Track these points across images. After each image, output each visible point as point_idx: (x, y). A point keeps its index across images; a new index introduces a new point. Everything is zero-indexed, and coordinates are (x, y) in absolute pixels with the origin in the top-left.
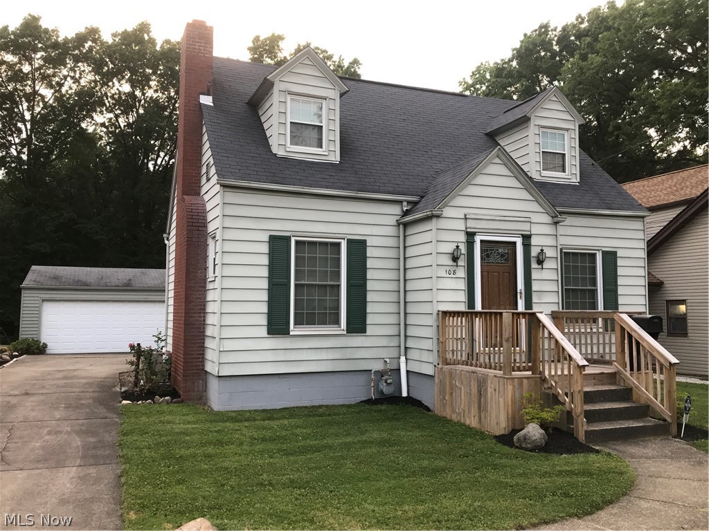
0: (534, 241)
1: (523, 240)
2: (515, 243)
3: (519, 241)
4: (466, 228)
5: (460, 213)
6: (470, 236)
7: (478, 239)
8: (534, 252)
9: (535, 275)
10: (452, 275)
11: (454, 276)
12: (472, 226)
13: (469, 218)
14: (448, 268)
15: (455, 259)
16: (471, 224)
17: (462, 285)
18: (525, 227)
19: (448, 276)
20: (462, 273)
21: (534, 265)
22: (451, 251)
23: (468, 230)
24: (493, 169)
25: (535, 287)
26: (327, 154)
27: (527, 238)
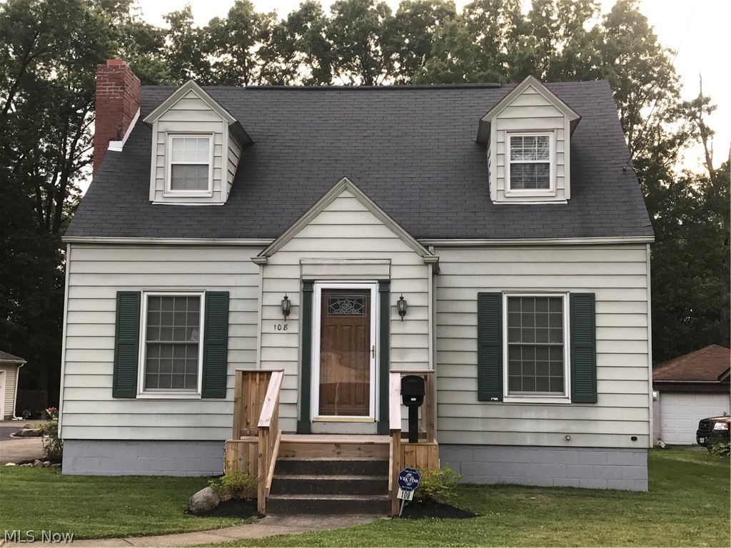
0: (394, 287)
1: (380, 286)
2: (369, 291)
3: (375, 289)
4: (301, 276)
5: (294, 259)
6: (308, 285)
7: (317, 289)
8: (394, 300)
9: (394, 328)
10: (282, 331)
11: (285, 332)
12: (309, 273)
13: (304, 264)
14: (277, 323)
15: (286, 312)
16: (307, 270)
17: (295, 341)
18: (383, 272)
19: (277, 331)
20: (295, 327)
21: (394, 316)
22: (280, 303)
23: (304, 278)
24: (339, 204)
25: (394, 342)
26: (210, 195)
27: (385, 285)
